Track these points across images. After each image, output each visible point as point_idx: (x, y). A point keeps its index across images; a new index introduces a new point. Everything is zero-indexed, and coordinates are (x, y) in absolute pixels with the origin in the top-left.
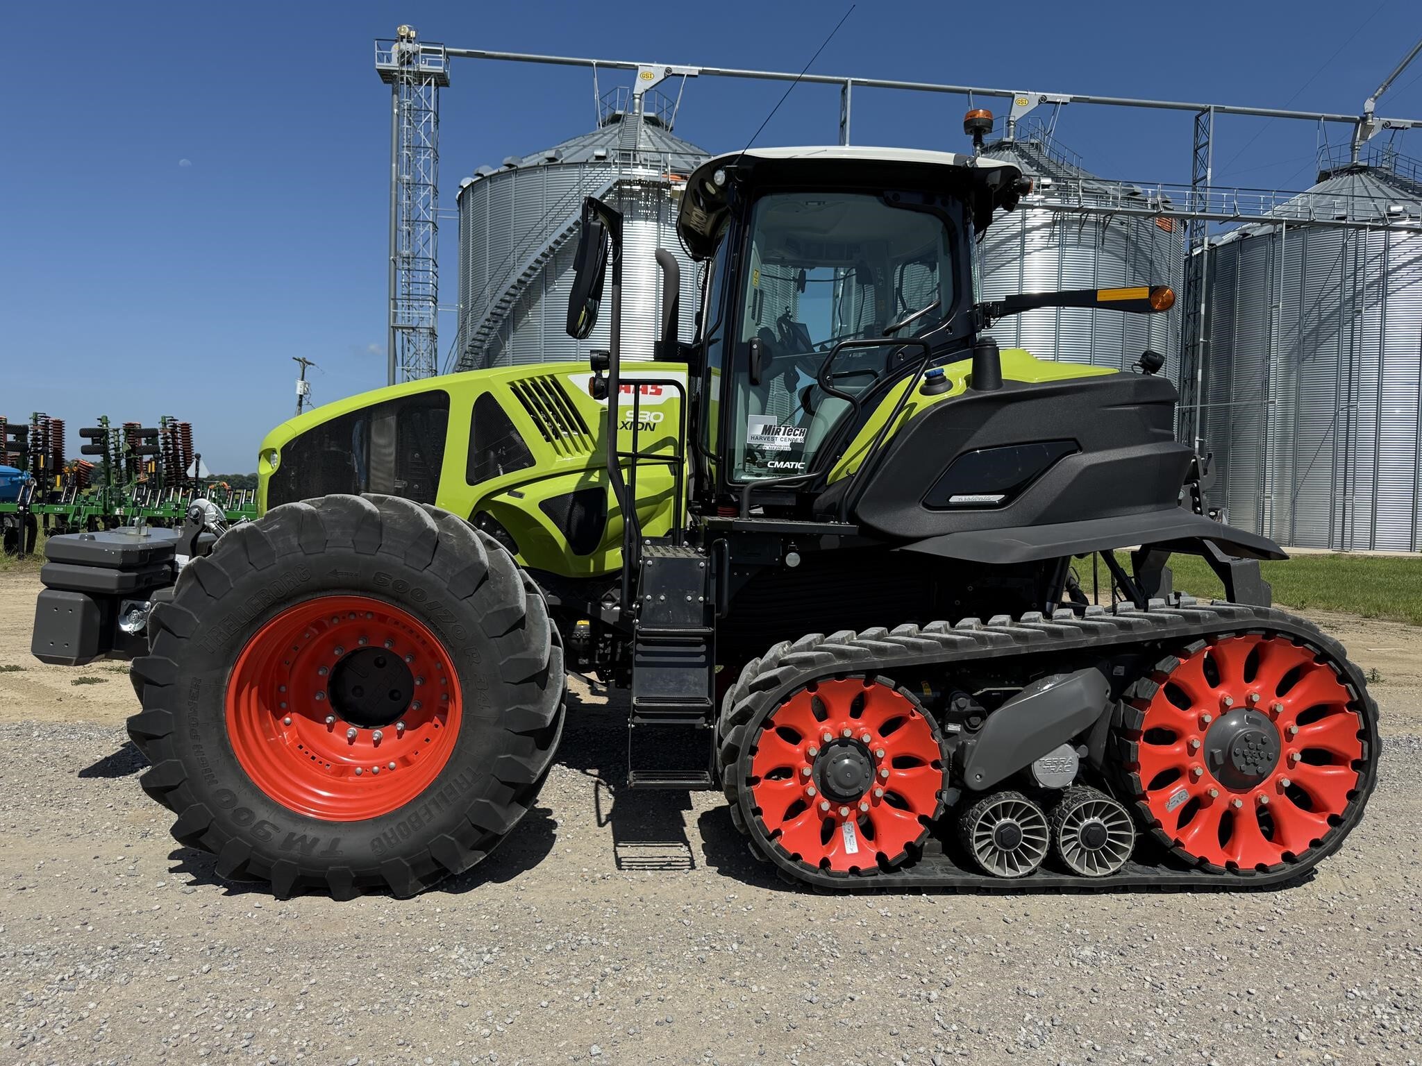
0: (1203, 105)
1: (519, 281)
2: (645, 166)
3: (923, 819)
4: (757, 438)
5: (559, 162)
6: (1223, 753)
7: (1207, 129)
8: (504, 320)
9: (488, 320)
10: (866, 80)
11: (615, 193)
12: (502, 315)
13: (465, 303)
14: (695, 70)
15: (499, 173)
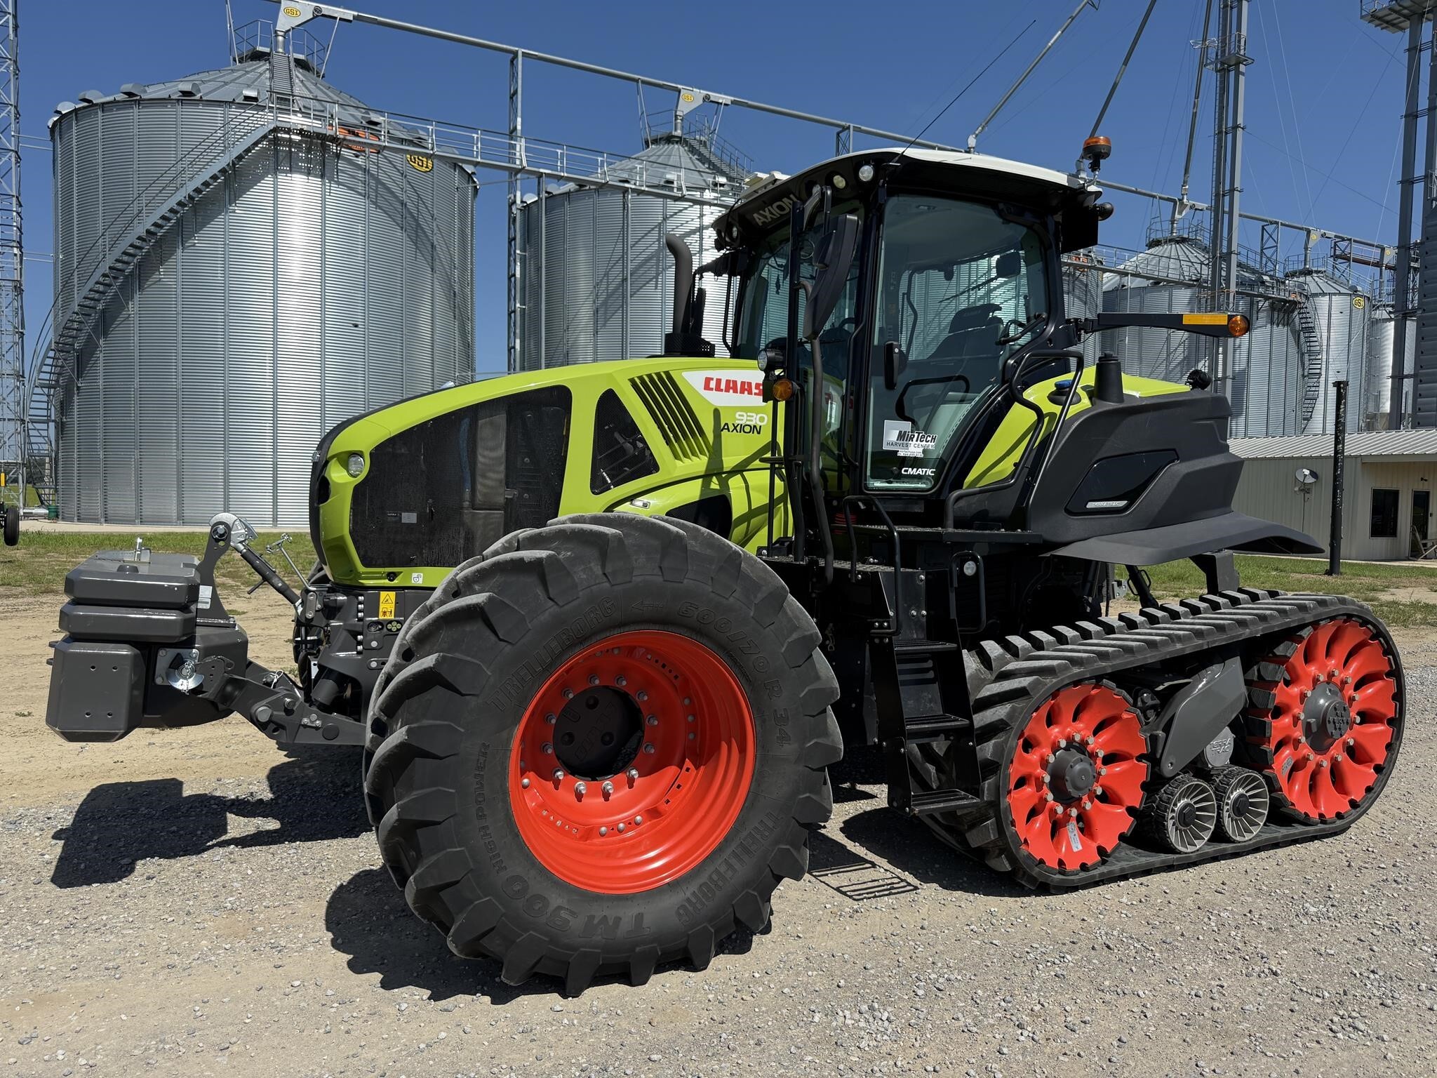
0: (843, 123)
1: (148, 232)
2: (306, 115)
3: (1131, 811)
4: (892, 444)
5: (198, 97)
6: (1317, 723)
7: (847, 145)
8: (126, 277)
9: (104, 275)
10: (536, 53)
11: (270, 141)
12: (123, 271)
13: (68, 252)
14: (349, 14)
15: (115, 101)
